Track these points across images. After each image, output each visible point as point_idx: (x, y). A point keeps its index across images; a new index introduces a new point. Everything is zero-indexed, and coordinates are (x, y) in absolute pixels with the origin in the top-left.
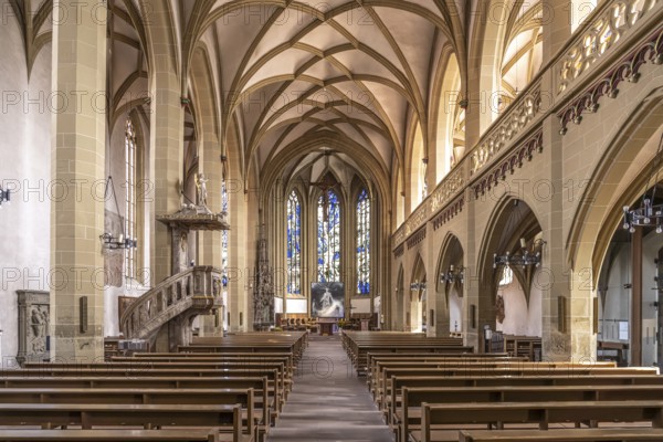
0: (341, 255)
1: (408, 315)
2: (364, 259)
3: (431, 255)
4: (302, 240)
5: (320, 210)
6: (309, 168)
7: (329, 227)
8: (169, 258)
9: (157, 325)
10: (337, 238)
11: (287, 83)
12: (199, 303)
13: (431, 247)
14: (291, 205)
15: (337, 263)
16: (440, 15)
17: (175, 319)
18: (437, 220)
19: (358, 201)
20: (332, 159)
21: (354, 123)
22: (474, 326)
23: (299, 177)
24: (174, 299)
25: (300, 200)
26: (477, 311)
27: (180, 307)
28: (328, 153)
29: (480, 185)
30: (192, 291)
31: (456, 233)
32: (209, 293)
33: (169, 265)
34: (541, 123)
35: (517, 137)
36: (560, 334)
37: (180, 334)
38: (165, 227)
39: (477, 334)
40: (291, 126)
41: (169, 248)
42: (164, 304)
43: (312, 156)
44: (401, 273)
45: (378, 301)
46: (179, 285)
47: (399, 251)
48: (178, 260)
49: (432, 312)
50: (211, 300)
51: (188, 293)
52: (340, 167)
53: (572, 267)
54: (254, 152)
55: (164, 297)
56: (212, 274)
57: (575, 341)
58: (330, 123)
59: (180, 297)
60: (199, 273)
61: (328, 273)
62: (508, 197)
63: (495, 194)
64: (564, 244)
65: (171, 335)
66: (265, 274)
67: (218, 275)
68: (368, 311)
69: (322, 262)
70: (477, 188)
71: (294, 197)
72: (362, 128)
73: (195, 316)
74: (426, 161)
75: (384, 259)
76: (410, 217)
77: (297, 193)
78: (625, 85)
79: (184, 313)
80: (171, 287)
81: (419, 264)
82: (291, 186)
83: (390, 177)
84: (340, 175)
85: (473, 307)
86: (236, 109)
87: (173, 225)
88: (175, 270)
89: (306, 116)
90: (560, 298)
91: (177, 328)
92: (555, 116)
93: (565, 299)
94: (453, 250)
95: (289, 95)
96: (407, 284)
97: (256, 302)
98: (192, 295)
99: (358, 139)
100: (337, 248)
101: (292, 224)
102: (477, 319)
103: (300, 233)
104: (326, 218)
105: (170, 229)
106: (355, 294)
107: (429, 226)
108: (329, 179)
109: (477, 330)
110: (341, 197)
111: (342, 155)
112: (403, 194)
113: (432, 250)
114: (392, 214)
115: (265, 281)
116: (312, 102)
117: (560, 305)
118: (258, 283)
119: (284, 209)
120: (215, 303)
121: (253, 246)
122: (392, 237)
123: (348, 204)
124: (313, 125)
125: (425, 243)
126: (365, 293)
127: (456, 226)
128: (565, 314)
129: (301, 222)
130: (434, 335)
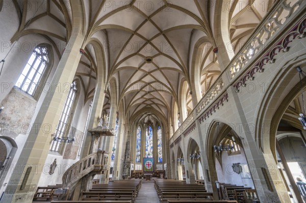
0: (153, 147)
1: (177, 172)
2: (160, 149)
3: (184, 147)
4: (141, 143)
5: (147, 132)
6: (144, 119)
7: (149, 138)
8: (89, 147)
9: (76, 180)
10: (152, 142)
11: (138, 92)
12: (97, 168)
13: (184, 144)
14: (139, 130)
15: (152, 151)
16: (181, 70)
17: (85, 176)
18: (185, 134)
19: (158, 129)
20: (150, 116)
21: (157, 105)
22: (209, 181)
23: (141, 122)
24: (87, 166)
25: (141, 129)
26: (209, 172)
27: (88, 170)
28: (149, 115)
29: (201, 119)
30: (95, 162)
31: (193, 138)
32: (102, 163)
33: (89, 150)
34: (226, 90)
35: (214, 99)
36: (271, 192)
37: (86, 185)
38: (91, 134)
39: (211, 185)
40: (139, 105)
41: (90, 143)
42: (82, 169)
43: (145, 115)
44: (173, 154)
45: (165, 165)
46: (90, 159)
47: (172, 146)
48: (92, 148)
49: (187, 171)
50: (102, 167)
51: (93, 163)
52: (152, 119)
53: (263, 151)
54: (128, 112)
55: (83, 166)
56: (105, 154)
57: (281, 198)
58: (150, 105)
59: (89, 166)
60: (99, 154)
61: (149, 154)
62: (215, 122)
63: (209, 121)
64: (254, 139)
65: (83, 185)
66: (128, 155)
67: (107, 155)
68: (162, 169)
69: (147, 150)
70: (200, 120)
71: (139, 128)
72: (159, 106)
73: (95, 174)
74: (179, 113)
75: (167, 149)
76: (175, 134)
77: (140, 127)
78: (267, 66)
79: (90, 173)
80: (86, 161)
81: (180, 150)
82: (138, 125)
83: (167, 121)
84: (153, 121)
85: (207, 170)
86: (123, 98)
87: (93, 133)
88: (90, 152)
89: (143, 103)
90: (262, 168)
91: (86, 181)
92: (232, 86)
93: (265, 169)
94: (193, 145)
95: (139, 96)
96: (176, 159)
97: (124, 166)
98: (95, 164)
99: (158, 109)
100: (152, 145)
101: (138, 137)
102: (210, 177)
103: (141, 140)
104: (149, 135)
105: (92, 135)
106: (158, 162)
107: (182, 136)
108: (149, 122)
109: (211, 182)
110: (153, 128)
111: (153, 116)
112: (172, 126)
113: (184, 145)
114: (169, 133)
115: (128, 157)
116: (145, 98)
117: (264, 173)
118: (125, 158)
119: (136, 132)
120: (104, 168)
121: (125, 144)
122: (169, 141)
123: (155, 130)
124: (145, 105)
125: (181, 142)
126: (161, 163)
127: (193, 135)
128: (268, 179)
129: (141, 136)
130: (189, 183)
